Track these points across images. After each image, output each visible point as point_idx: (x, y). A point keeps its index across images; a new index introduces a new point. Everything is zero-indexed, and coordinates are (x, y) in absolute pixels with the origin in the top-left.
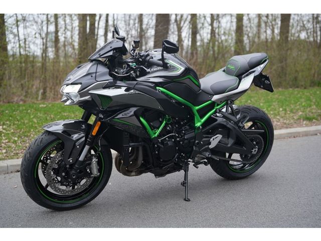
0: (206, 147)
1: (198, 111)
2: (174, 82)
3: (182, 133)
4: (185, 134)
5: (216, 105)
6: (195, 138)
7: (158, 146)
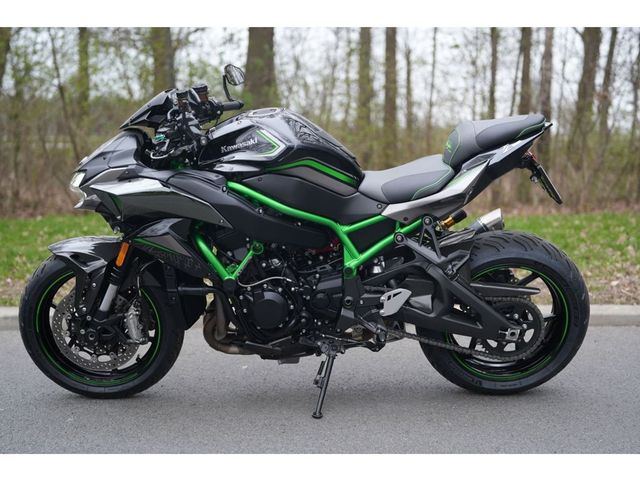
0: (374, 311)
1: (350, 235)
2: (270, 172)
3: (315, 277)
4: (319, 280)
5: (398, 225)
6: (342, 290)
7: (245, 298)
